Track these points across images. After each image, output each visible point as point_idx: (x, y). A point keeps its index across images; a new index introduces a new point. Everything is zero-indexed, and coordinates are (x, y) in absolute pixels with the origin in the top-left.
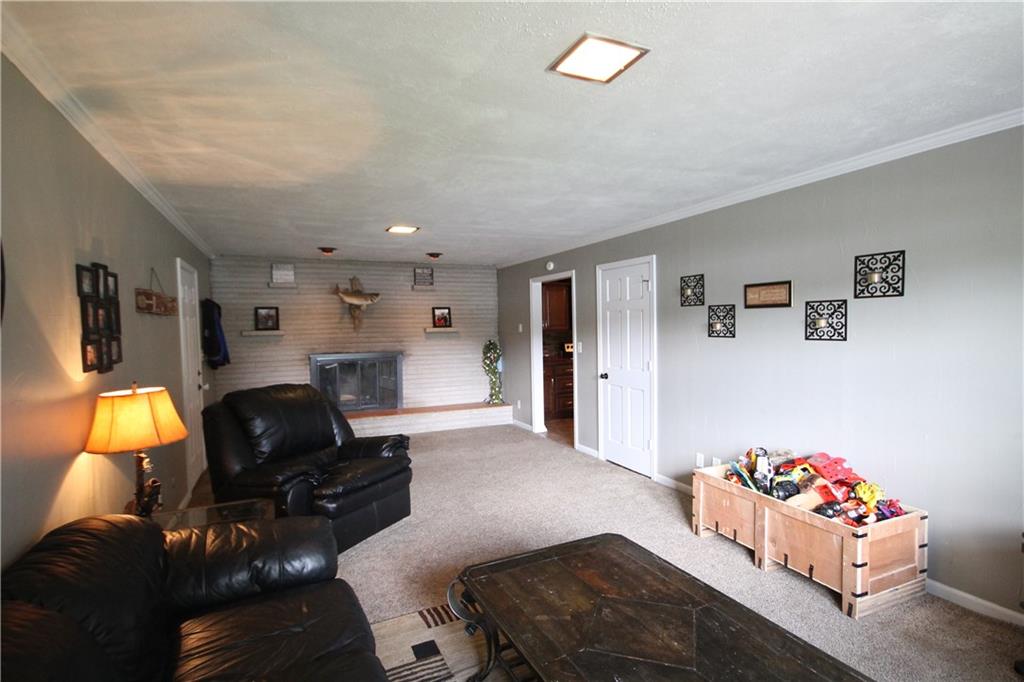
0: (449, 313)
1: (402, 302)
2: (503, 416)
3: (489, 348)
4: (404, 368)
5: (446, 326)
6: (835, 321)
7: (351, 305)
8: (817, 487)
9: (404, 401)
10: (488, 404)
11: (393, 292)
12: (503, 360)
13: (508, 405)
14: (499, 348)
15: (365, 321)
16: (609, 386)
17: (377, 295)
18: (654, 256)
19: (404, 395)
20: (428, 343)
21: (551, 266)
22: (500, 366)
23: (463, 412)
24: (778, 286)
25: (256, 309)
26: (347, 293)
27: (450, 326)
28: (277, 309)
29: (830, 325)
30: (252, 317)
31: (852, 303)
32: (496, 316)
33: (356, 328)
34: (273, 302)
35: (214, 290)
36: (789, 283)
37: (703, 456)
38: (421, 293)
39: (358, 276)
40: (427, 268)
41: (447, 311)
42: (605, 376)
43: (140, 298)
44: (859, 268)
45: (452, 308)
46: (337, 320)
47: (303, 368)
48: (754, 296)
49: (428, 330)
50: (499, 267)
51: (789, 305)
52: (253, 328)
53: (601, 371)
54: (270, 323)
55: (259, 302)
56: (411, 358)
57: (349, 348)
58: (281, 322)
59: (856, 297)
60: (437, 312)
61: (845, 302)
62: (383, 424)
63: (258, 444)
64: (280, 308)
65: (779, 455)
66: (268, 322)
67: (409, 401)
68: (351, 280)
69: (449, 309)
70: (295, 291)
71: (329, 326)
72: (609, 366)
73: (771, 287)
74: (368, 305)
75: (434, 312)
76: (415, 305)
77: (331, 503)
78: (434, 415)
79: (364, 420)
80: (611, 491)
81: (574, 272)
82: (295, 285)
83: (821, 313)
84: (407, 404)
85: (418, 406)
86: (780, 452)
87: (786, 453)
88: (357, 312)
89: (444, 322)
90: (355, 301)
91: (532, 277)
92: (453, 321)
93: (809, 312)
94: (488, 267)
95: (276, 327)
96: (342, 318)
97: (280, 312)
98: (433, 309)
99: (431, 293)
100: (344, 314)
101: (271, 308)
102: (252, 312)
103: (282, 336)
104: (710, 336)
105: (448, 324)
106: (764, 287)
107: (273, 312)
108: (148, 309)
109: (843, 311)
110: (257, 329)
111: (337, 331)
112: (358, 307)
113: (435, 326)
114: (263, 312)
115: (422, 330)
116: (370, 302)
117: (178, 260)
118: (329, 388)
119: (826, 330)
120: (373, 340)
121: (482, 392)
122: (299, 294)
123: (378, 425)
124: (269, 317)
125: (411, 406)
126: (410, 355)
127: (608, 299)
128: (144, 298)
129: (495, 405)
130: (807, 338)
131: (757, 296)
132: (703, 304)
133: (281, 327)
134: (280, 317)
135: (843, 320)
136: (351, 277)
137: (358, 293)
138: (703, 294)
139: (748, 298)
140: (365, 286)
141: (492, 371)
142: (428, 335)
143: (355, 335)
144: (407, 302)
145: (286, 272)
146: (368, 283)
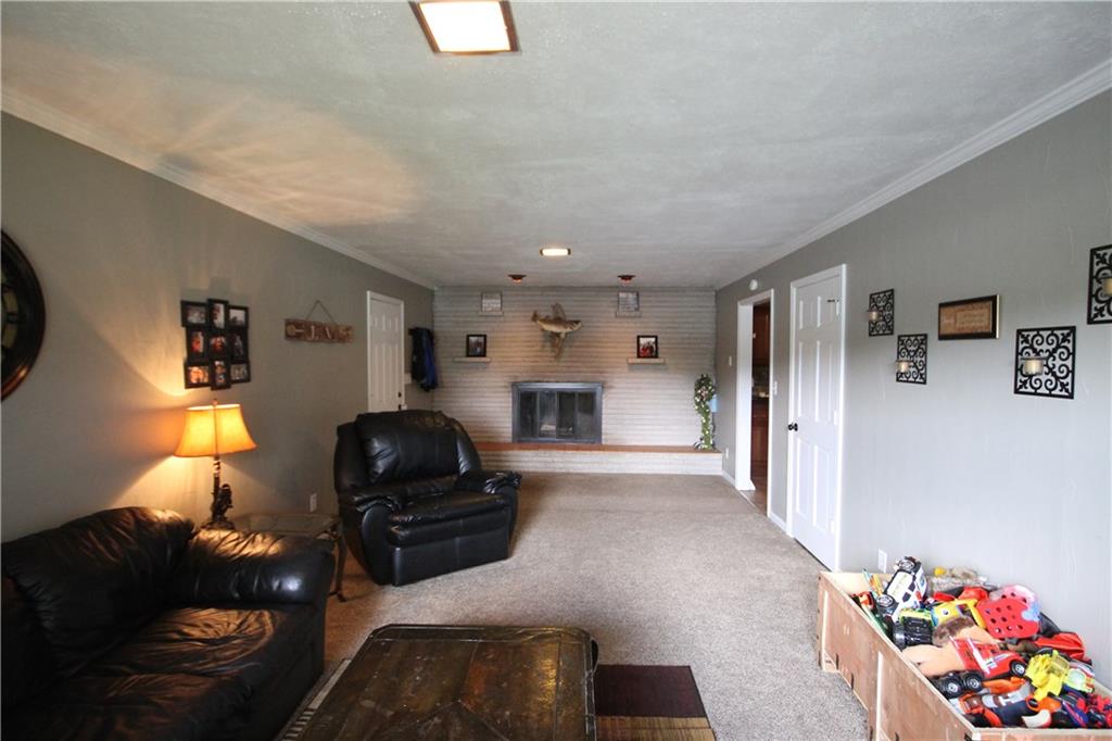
0: (656, 342)
1: (605, 330)
2: (710, 465)
3: (702, 383)
4: (604, 401)
5: (652, 357)
6: (1058, 362)
7: (552, 333)
8: (957, 641)
9: (603, 437)
10: (696, 449)
11: (595, 319)
12: (718, 398)
13: (719, 452)
14: (710, 385)
15: (566, 349)
16: (799, 441)
17: (577, 322)
18: (844, 266)
19: (603, 431)
20: (632, 374)
21: (754, 285)
22: (713, 405)
23: (661, 455)
24: (980, 304)
25: (468, 336)
26: (547, 320)
27: (656, 357)
28: (485, 336)
29: (1051, 370)
30: (465, 345)
31: (1085, 333)
32: (712, 347)
33: (557, 357)
34: (482, 330)
35: (436, 319)
36: (993, 299)
37: (886, 556)
38: (626, 320)
39: (561, 303)
40: (632, 292)
41: (653, 340)
42: (795, 427)
43: (289, 327)
44: (1096, 268)
45: (659, 336)
46: (539, 348)
47: (507, 394)
48: (951, 323)
49: (630, 361)
50: (717, 288)
51: (992, 335)
52: (465, 354)
53: (791, 421)
54: (479, 350)
55: (471, 330)
56: (613, 391)
57: (549, 377)
58: (488, 349)
59: (1090, 321)
60: (643, 341)
61: (1073, 330)
62: (574, 460)
63: (374, 465)
64: (488, 335)
65: (953, 576)
66: (477, 349)
67: (608, 437)
68: (554, 307)
69: (656, 337)
70: (502, 319)
71: (531, 354)
72: (800, 415)
73: (970, 306)
74: (566, 334)
75: (638, 341)
76: (618, 333)
77: (403, 530)
78: (628, 455)
79: (555, 453)
80: (753, 577)
81: (772, 291)
82: (500, 313)
83: (1038, 348)
84: (606, 440)
85: (617, 443)
86: (955, 572)
87: (967, 576)
88: (557, 341)
89: (649, 353)
90: (554, 329)
91: (740, 299)
92: (660, 351)
93: (1021, 347)
94: (705, 289)
95: (483, 354)
96: (543, 346)
97: (488, 339)
98: (639, 337)
99: (637, 320)
100: (545, 341)
101: (480, 336)
102: (465, 339)
103: (488, 363)
104: (898, 380)
105: (654, 354)
106: (960, 307)
107: (481, 340)
108: (298, 336)
109: (1070, 346)
110: (468, 356)
111: (538, 359)
112: (558, 335)
113: (639, 357)
114: (473, 339)
115: (624, 361)
116: (569, 330)
117: (368, 293)
118: (529, 417)
119: (1044, 378)
120: (573, 369)
121: (693, 435)
122: (505, 322)
123: (567, 459)
124: (478, 344)
125: (609, 443)
126: (611, 387)
127: (801, 327)
128: (293, 327)
129: (704, 451)
130: (1017, 391)
131: (952, 321)
132: (892, 334)
133: (488, 354)
134: (488, 344)
135: (1069, 363)
136: (554, 304)
137: (558, 321)
138: (892, 318)
139: (942, 323)
140: (566, 313)
141: (704, 411)
142: (632, 366)
143: (556, 363)
144: (609, 329)
145: (494, 301)
146: (571, 309)
